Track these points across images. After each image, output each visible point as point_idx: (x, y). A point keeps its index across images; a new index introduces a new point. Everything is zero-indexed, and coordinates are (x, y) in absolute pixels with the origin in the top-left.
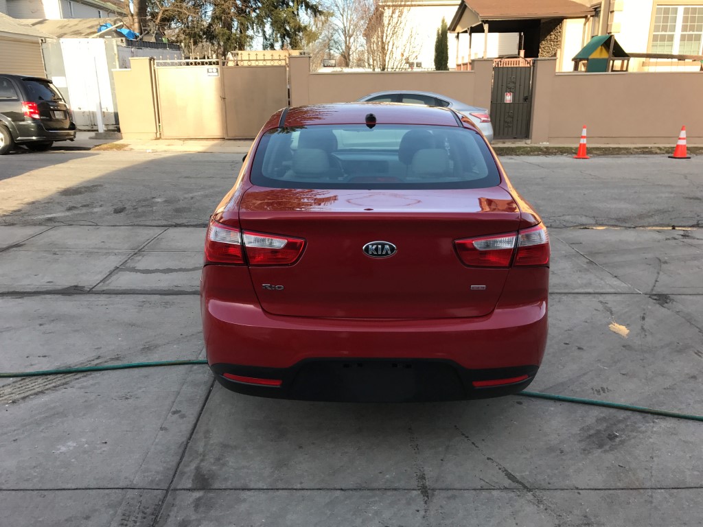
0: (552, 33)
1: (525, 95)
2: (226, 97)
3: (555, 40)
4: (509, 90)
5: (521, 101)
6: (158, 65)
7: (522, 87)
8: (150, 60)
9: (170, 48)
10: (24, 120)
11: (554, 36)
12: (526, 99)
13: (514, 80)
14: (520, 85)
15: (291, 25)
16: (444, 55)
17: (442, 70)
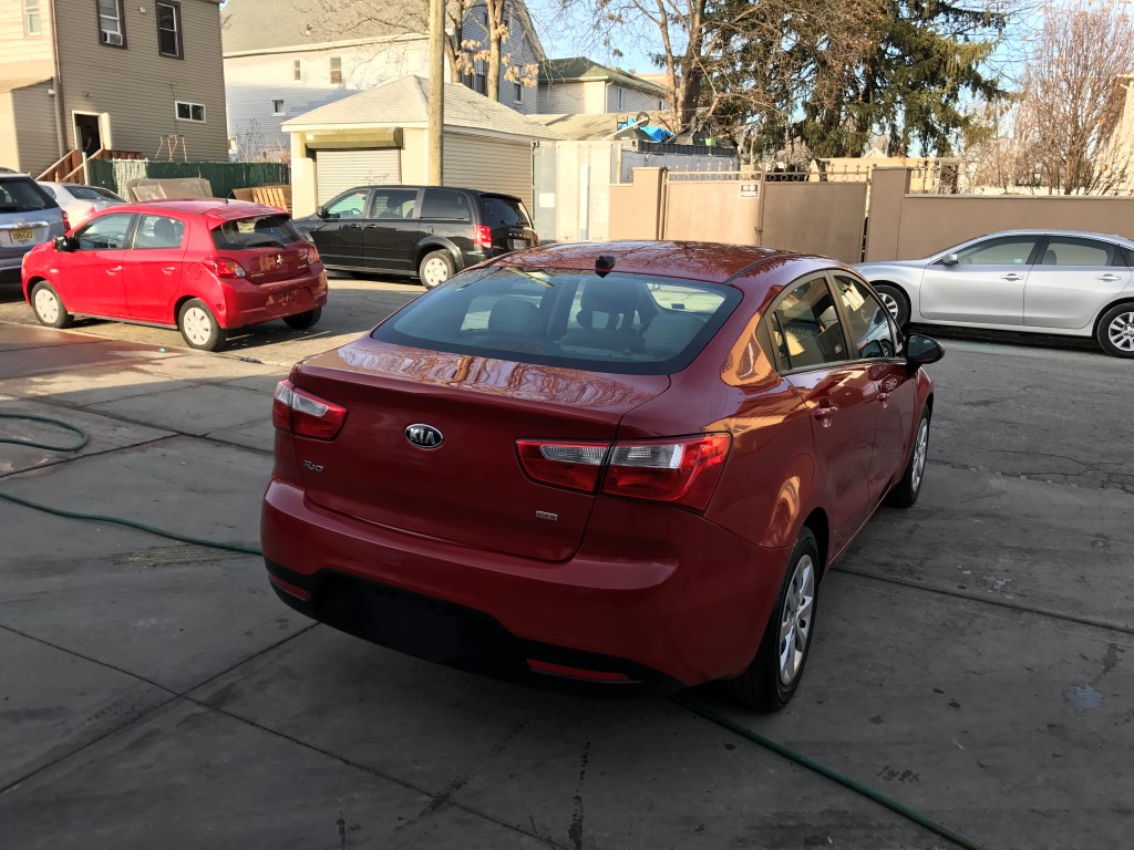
6: (671, 179)
8: (661, 171)
9: (713, 153)
10: (472, 249)
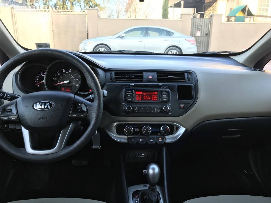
0: (211, 7)
1: (206, 33)
2: (54, 30)
3: (213, 10)
4: (198, 30)
5: (205, 35)
6: (16, 11)
7: (205, 28)
8: (12, 8)
11: (212, 8)
12: (207, 34)
13: (201, 25)
14: (204, 27)
15: (93, 2)
16: (167, 11)
17: (165, 18)
